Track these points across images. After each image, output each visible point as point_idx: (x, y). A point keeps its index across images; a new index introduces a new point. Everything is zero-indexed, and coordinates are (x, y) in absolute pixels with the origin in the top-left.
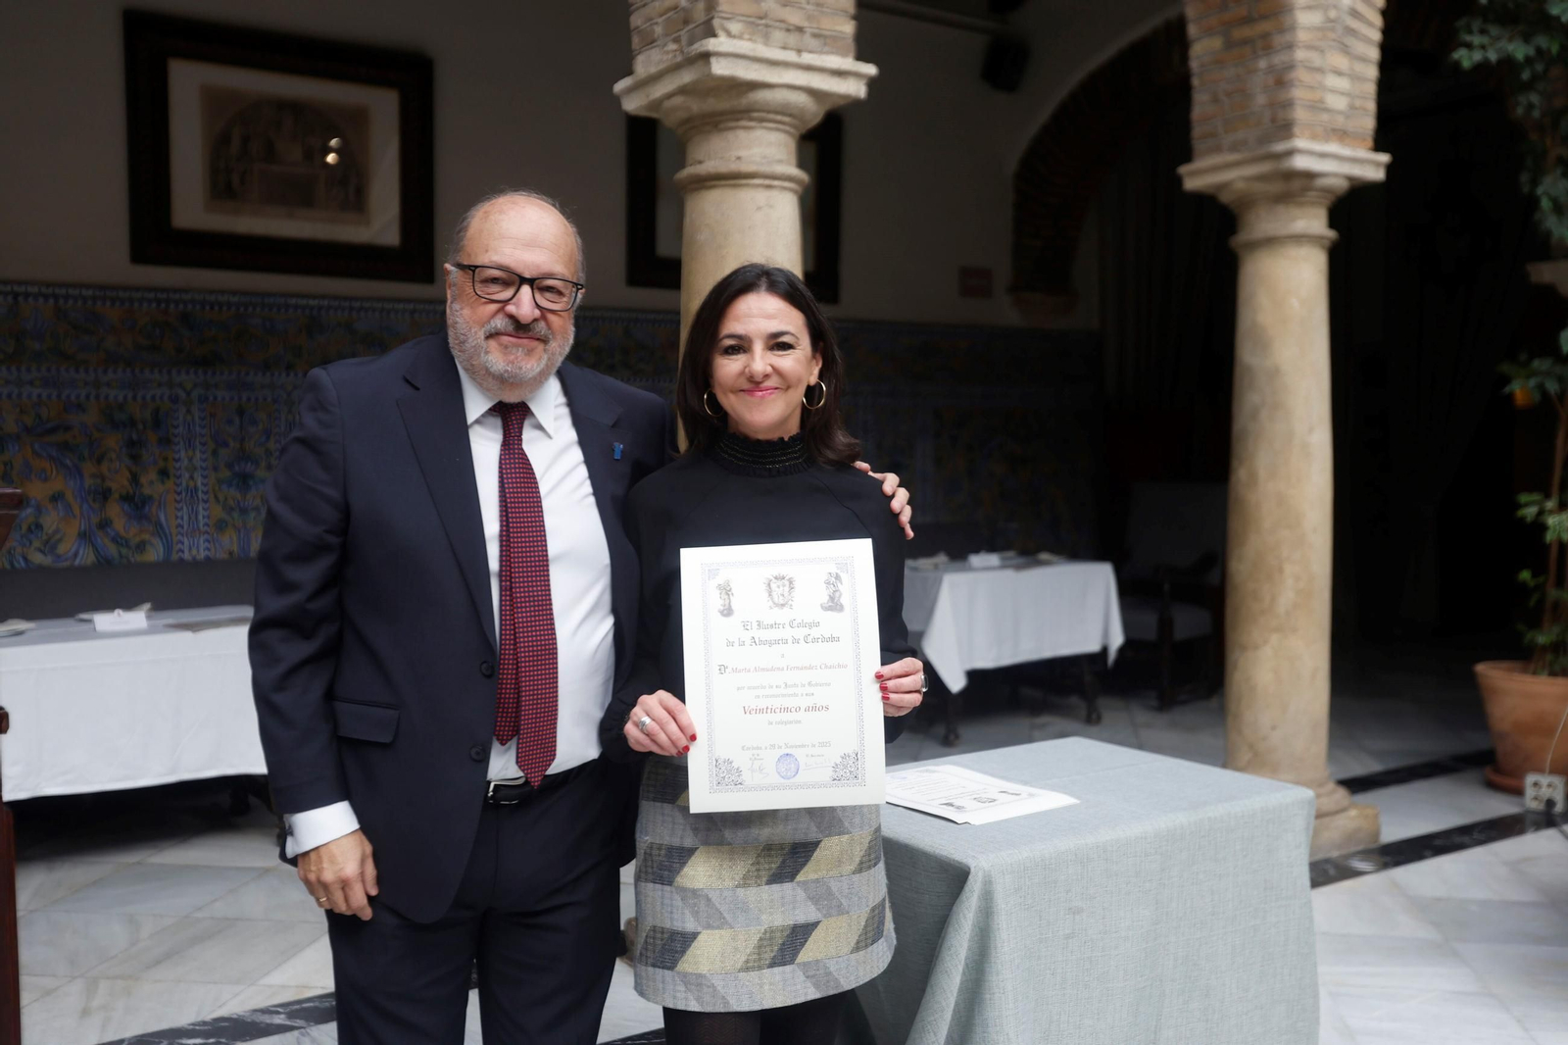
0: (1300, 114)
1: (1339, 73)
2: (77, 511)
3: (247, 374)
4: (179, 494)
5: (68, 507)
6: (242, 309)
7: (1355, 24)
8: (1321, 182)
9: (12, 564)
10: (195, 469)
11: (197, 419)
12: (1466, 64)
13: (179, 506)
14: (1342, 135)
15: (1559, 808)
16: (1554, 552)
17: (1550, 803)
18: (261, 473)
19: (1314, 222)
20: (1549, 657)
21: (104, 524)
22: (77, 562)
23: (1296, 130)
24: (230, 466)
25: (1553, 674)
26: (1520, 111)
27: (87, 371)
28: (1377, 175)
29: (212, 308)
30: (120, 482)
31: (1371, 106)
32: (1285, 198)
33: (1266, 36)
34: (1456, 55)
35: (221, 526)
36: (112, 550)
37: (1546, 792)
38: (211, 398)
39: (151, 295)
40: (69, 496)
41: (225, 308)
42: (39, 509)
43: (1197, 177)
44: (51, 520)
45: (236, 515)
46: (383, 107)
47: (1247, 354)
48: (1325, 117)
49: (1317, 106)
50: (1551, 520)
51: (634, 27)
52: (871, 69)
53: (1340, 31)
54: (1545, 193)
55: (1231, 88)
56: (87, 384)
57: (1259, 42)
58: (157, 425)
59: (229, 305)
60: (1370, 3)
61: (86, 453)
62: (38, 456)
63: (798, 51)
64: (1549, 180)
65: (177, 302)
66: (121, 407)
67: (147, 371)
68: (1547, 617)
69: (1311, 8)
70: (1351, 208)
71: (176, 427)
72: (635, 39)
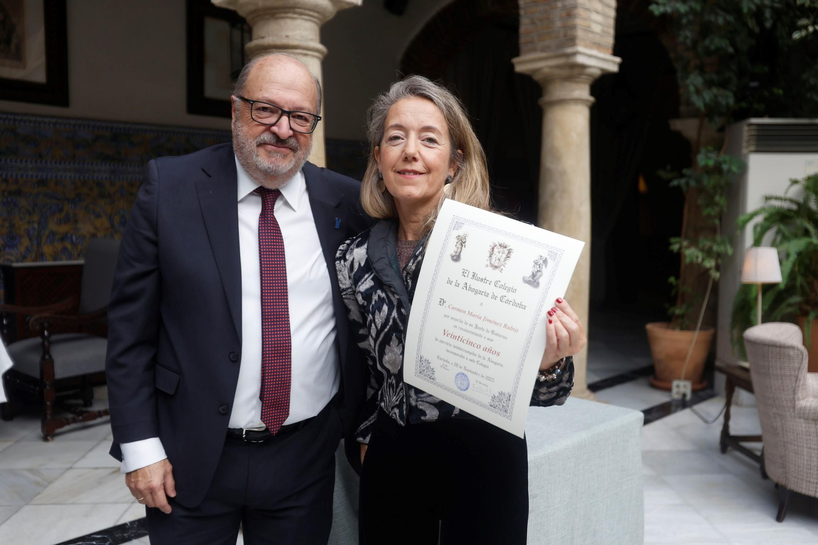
0: (580, 33)
1: (597, 12)
8: (588, 71)
12: (656, 13)
14: (598, 46)
15: (689, 397)
17: (684, 395)
19: (583, 92)
20: (682, 321)
23: (578, 41)
25: (682, 329)
26: (681, 39)
28: (615, 68)
31: (612, 31)
32: (570, 79)
34: (652, 8)
37: (682, 390)
43: (523, 64)
47: (548, 162)
48: (591, 36)
49: (588, 30)
50: (687, 252)
54: (691, 83)
55: (541, 17)
64: (692, 76)
68: (679, 300)
70: (602, 86)
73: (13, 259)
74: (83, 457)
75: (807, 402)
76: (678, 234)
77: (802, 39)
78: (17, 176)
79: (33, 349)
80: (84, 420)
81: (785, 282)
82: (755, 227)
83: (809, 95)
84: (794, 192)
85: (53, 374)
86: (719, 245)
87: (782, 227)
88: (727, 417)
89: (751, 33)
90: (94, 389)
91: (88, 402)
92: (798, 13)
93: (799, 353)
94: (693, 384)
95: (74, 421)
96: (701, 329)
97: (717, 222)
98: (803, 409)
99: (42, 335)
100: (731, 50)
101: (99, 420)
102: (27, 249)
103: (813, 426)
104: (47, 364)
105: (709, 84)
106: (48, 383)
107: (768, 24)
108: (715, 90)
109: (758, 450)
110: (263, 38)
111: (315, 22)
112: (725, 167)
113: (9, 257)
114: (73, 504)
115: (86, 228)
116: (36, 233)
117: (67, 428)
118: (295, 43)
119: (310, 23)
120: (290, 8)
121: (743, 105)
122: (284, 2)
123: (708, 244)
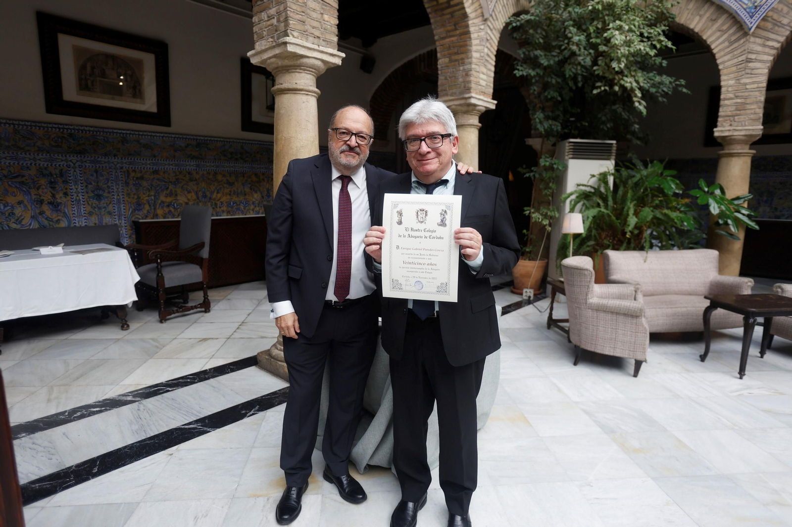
0: (473, 85)
1: (484, 74)
2: (30, 208)
3: (98, 157)
4: (73, 202)
5: (25, 206)
6: (95, 133)
7: (488, 59)
8: (478, 108)
10: (79, 193)
11: (78, 174)
12: (518, 75)
13: (73, 206)
14: (484, 93)
15: (532, 298)
16: (533, 224)
17: (530, 297)
18: (106, 194)
19: (475, 120)
20: (529, 255)
21: (42, 213)
22: (31, 228)
23: (472, 91)
24: (93, 192)
25: (530, 260)
26: (531, 91)
27: (30, 154)
28: (493, 107)
29: (82, 132)
30: (47, 197)
31: (492, 85)
32: (466, 112)
33: (462, 59)
35: (90, 214)
36: (46, 223)
37: (529, 294)
38: (84, 166)
39: (56, 126)
40: (26, 202)
41: (88, 132)
42: (12, 207)
44: (18, 211)
45: (96, 209)
46: (148, 60)
48: (480, 87)
49: (478, 84)
50: (533, 215)
51: (254, 32)
52: (343, 55)
53: (484, 61)
54: (537, 117)
55: (451, 75)
56: (30, 159)
57: (460, 61)
58: (61, 175)
59: (89, 131)
60: (492, 52)
61: (32, 186)
62: (11, 186)
63: (318, 46)
64: (538, 113)
65: (67, 129)
66: (46, 168)
67: (56, 155)
68: (529, 243)
69: (476, 52)
70: (486, 117)
71: (70, 177)
72: (255, 36)
73: (140, 217)
74: (183, 332)
75: (593, 300)
76: (529, 206)
77: (598, 94)
78: (141, 168)
79: (151, 270)
80: (183, 311)
81: (585, 233)
82: (571, 202)
83: (601, 127)
84: (593, 182)
85: (164, 284)
86: (551, 212)
87: (586, 202)
88: (552, 309)
89: (571, 89)
90: (189, 293)
91: (186, 301)
92: (596, 79)
93: (590, 273)
94: (535, 291)
95: (178, 312)
96: (540, 260)
97: (550, 198)
98: (591, 304)
99: (157, 262)
100: (559, 99)
101: (192, 311)
102: (148, 212)
103: (595, 313)
104: (160, 279)
105: (547, 118)
106: (161, 290)
107: (580, 85)
108: (550, 122)
109: (566, 327)
110: (282, 84)
111: (313, 75)
112: (555, 166)
113: (137, 216)
114: (176, 358)
115: (182, 199)
116: (153, 202)
117: (173, 316)
118: (301, 87)
119: (310, 75)
120: (297, 66)
121: (566, 131)
122: (294, 63)
123: (545, 211)
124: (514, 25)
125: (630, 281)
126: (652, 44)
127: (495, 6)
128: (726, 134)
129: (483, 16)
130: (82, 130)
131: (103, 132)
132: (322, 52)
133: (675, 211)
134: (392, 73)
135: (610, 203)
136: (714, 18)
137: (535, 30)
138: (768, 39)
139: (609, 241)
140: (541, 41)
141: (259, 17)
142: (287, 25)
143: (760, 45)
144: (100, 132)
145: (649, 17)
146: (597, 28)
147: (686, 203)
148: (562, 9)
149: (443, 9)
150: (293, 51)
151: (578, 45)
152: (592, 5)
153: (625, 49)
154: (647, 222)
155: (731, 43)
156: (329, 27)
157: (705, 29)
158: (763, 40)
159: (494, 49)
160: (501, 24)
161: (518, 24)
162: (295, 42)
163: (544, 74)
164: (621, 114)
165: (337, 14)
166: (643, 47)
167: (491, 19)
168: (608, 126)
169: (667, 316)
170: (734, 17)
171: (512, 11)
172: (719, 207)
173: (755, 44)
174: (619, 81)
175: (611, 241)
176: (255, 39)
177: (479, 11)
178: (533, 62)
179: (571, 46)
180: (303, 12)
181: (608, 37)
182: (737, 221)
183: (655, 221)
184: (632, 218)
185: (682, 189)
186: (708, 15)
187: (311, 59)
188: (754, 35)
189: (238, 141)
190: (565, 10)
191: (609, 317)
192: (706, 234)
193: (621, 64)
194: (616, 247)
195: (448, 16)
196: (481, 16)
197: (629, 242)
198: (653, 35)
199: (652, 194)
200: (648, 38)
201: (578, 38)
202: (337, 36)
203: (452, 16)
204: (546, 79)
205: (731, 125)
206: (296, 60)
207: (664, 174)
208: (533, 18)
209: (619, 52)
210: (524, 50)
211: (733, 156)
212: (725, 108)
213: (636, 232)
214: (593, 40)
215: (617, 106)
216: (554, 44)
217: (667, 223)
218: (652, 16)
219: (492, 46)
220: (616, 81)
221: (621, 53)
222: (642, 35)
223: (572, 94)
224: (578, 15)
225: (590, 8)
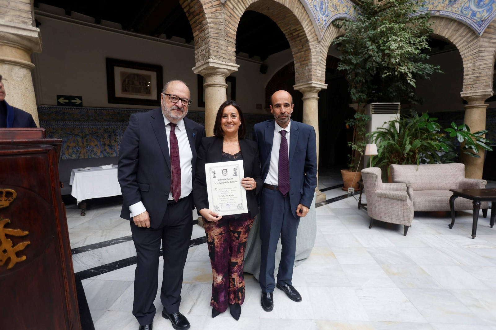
0: (313, 77)
1: (319, 70)
2: (100, 148)
4: (118, 144)
7: (322, 62)
8: (317, 89)
9: (89, 157)
11: (121, 131)
12: (339, 70)
14: (320, 81)
15: (353, 193)
16: (353, 151)
19: (316, 95)
20: (352, 169)
21: (105, 150)
22: (100, 157)
23: (312, 80)
25: (353, 171)
26: (348, 78)
27: (101, 123)
28: (326, 88)
30: (107, 143)
31: (325, 76)
32: (311, 91)
33: (307, 63)
34: (338, 68)
36: (107, 154)
37: (351, 191)
38: (124, 127)
39: (112, 109)
40: (98, 145)
42: (93, 148)
43: (296, 87)
44: (95, 149)
46: (153, 75)
48: (317, 77)
49: (316, 76)
50: (353, 146)
51: (195, 58)
52: (239, 66)
53: (319, 63)
54: (352, 92)
55: (301, 72)
56: (101, 125)
57: (306, 64)
58: (114, 132)
59: (126, 110)
60: (324, 59)
61: (101, 137)
62: (92, 138)
63: (225, 62)
64: (352, 90)
65: (117, 110)
66: (107, 129)
67: (112, 123)
68: (352, 162)
69: (314, 59)
70: (321, 93)
71: (117, 133)
72: (196, 60)
75: (378, 191)
76: (351, 141)
77: (386, 77)
81: (380, 155)
83: (390, 95)
84: (386, 126)
86: (363, 144)
87: (381, 137)
88: (360, 198)
89: (371, 75)
92: (384, 69)
94: (355, 189)
96: (358, 171)
97: (362, 136)
98: (377, 193)
100: (364, 81)
103: (380, 198)
105: (358, 92)
107: (375, 72)
108: (360, 94)
109: (367, 208)
110: (208, 82)
111: (224, 77)
112: (363, 118)
118: (217, 83)
119: (222, 77)
120: (215, 73)
121: (370, 98)
122: (213, 71)
123: (360, 144)
124: (336, 43)
125: (405, 182)
126: (416, 47)
127: (324, 33)
128: (469, 95)
129: (318, 40)
130: (123, 110)
131: (132, 111)
132: (227, 65)
133: (435, 141)
134: (277, 73)
135: (396, 138)
136: (457, 29)
137: (349, 45)
138: (492, 38)
139: (396, 160)
140: (352, 50)
141: (197, 51)
142: (209, 54)
143: (487, 42)
144: (131, 111)
145: (416, 32)
146: (384, 41)
147: (443, 136)
148: (363, 33)
149: (295, 39)
150: (212, 66)
151: (373, 51)
152: (380, 29)
153: (399, 51)
154: (418, 148)
155: (468, 43)
156: (231, 52)
157: (451, 36)
158: (489, 39)
159: (325, 56)
160: (328, 43)
161: (338, 42)
162: (213, 61)
163: (354, 68)
164: (401, 87)
165: (235, 46)
166: (410, 49)
167: (322, 41)
168: (394, 94)
169: (428, 202)
170: (469, 28)
171: (335, 36)
172: (464, 138)
173: (483, 42)
174: (397, 69)
175: (397, 159)
176: (196, 61)
177: (315, 38)
178: (349, 62)
179: (369, 52)
180: (217, 47)
181: (388, 46)
182: (478, 146)
183: (423, 147)
184: (408, 146)
185: (440, 128)
186: (453, 28)
187: (222, 69)
188: (482, 37)
189: (197, 112)
190: (364, 32)
191: (387, 200)
192: (458, 154)
193: (397, 60)
194: (401, 163)
195: (298, 42)
196: (317, 40)
197: (408, 160)
198: (416, 42)
199: (421, 132)
200: (414, 44)
201: (372, 47)
202: (235, 57)
203: (301, 41)
204: (356, 71)
205: (471, 90)
206: (215, 70)
207: (429, 121)
208: (346, 38)
209: (395, 53)
210: (343, 56)
211: (473, 108)
212: (467, 80)
213: (411, 154)
214: (382, 48)
215: (399, 83)
216: (360, 51)
217: (431, 148)
218: (417, 32)
219: (324, 55)
220: (396, 69)
221: (396, 53)
222: (410, 43)
223: (372, 78)
224: (372, 35)
225: (379, 30)
